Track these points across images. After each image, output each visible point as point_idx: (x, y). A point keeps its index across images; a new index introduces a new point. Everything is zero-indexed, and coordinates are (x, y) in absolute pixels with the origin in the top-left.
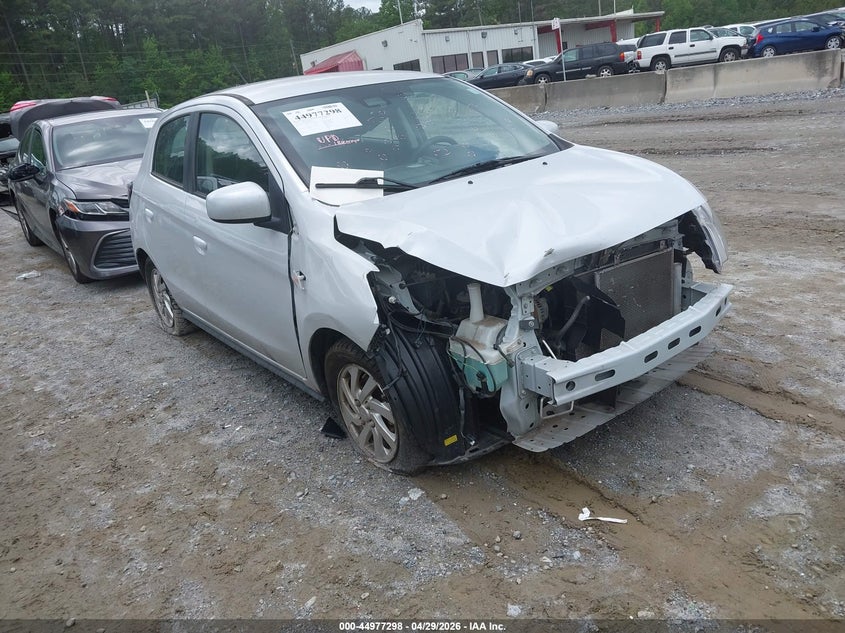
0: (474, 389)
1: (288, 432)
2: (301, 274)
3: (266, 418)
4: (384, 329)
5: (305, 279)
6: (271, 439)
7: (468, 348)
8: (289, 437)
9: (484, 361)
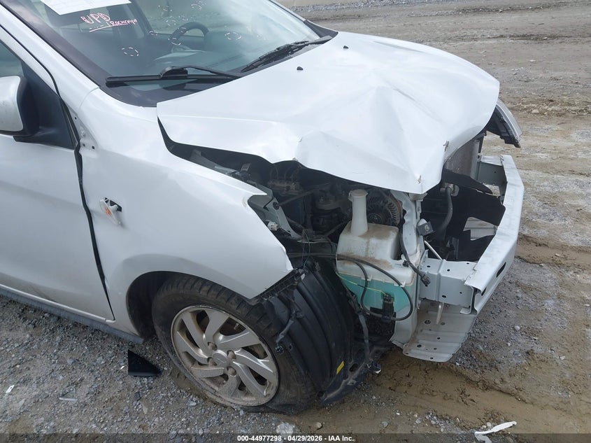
0: (369, 309)
1: (82, 380)
2: (112, 203)
3: (41, 366)
4: (299, 275)
5: (120, 209)
6: (63, 396)
7: (367, 268)
8: (85, 388)
9: (399, 284)
